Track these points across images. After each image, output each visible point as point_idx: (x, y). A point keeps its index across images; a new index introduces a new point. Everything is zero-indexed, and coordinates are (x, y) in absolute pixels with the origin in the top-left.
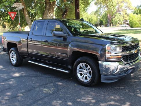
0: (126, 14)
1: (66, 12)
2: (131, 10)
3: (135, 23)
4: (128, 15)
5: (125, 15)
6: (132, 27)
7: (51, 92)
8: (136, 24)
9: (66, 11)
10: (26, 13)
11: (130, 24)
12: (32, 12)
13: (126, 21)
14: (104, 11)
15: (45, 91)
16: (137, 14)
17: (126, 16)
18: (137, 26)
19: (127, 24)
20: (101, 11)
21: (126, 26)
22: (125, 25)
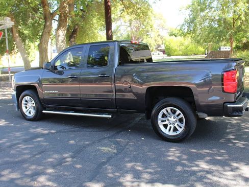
0: (159, 35)
1: (75, 34)
2: (166, 29)
3: (173, 48)
4: (162, 38)
5: (156, 38)
6: (169, 55)
7: (115, 151)
8: (175, 51)
9: (75, 32)
10: (17, 35)
11: (166, 51)
12: (26, 32)
13: (159, 46)
14: (125, 31)
15: (103, 150)
16: (176, 36)
17: (159, 39)
18: (176, 53)
19: (160, 50)
20: (122, 31)
21: (159, 54)
22: (158, 52)
